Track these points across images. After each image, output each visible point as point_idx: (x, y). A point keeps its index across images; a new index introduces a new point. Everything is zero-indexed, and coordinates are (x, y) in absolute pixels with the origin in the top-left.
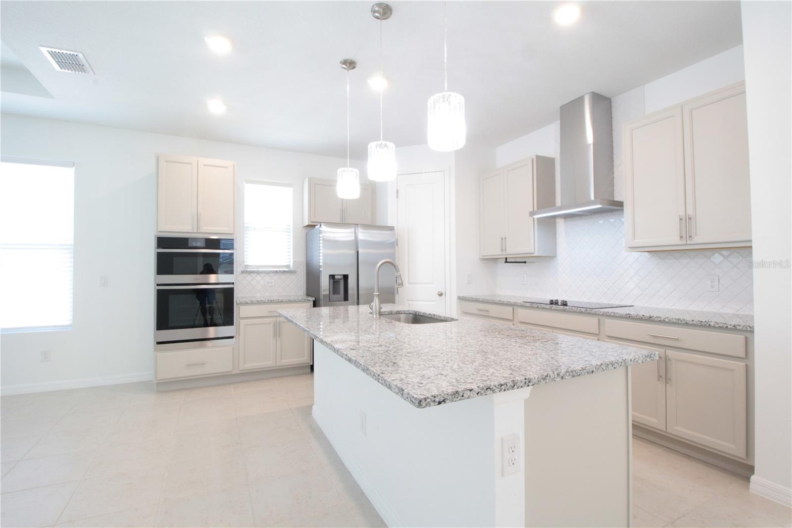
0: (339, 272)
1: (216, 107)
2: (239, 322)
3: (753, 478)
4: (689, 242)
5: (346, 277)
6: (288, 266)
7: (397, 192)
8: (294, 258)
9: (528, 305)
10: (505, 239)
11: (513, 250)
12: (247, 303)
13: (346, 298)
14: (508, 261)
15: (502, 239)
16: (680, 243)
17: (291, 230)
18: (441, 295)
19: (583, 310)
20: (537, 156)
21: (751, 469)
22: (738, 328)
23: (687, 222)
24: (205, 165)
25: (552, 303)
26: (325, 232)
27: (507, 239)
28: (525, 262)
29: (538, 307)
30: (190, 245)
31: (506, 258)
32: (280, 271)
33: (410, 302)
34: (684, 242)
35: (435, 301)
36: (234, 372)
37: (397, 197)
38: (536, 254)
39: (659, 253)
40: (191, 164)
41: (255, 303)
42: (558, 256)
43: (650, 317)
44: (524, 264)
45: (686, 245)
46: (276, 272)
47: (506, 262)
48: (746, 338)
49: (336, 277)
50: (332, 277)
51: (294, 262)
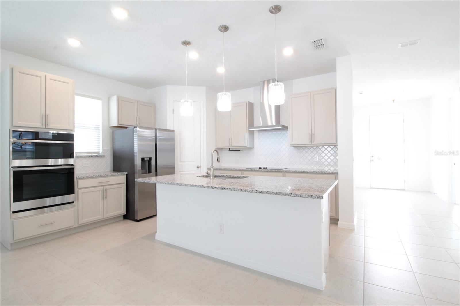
0: (146, 156)
1: (73, 43)
2: (78, 191)
3: (339, 222)
4: (312, 143)
5: (150, 159)
6: (98, 153)
7: (173, 110)
8: (102, 148)
9: (250, 170)
10: (232, 139)
11: (235, 144)
12: (84, 178)
13: (150, 171)
14: (230, 149)
15: (230, 139)
16: (309, 143)
17: (101, 129)
18: (198, 167)
19: (276, 170)
20: (249, 102)
21: (338, 220)
22: (333, 173)
23: (312, 136)
24: (51, 79)
25: (260, 168)
26: (139, 131)
27: (233, 140)
28: (240, 150)
29: (255, 171)
30: (40, 137)
31: (229, 149)
32: (94, 156)
33: (181, 172)
34: (311, 143)
35: (195, 171)
36: (75, 226)
37: (173, 113)
38: (248, 147)
39: (298, 147)
40: (40, 77)
41: (90, 178)
42: (255, 148)
43: (304, 171)
44: (239, 151)
45: (311, 144)
46: (92, 156)
47: (229, 150)
48: (335, 176)
49: (145, 159)
50: (143, 159)
51: (103, 150)
